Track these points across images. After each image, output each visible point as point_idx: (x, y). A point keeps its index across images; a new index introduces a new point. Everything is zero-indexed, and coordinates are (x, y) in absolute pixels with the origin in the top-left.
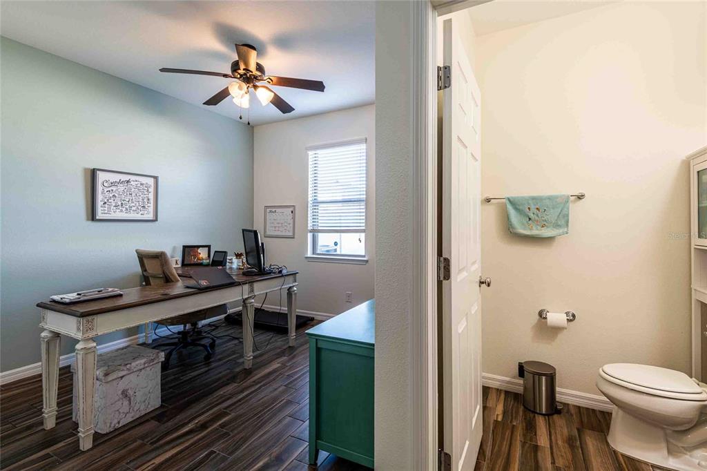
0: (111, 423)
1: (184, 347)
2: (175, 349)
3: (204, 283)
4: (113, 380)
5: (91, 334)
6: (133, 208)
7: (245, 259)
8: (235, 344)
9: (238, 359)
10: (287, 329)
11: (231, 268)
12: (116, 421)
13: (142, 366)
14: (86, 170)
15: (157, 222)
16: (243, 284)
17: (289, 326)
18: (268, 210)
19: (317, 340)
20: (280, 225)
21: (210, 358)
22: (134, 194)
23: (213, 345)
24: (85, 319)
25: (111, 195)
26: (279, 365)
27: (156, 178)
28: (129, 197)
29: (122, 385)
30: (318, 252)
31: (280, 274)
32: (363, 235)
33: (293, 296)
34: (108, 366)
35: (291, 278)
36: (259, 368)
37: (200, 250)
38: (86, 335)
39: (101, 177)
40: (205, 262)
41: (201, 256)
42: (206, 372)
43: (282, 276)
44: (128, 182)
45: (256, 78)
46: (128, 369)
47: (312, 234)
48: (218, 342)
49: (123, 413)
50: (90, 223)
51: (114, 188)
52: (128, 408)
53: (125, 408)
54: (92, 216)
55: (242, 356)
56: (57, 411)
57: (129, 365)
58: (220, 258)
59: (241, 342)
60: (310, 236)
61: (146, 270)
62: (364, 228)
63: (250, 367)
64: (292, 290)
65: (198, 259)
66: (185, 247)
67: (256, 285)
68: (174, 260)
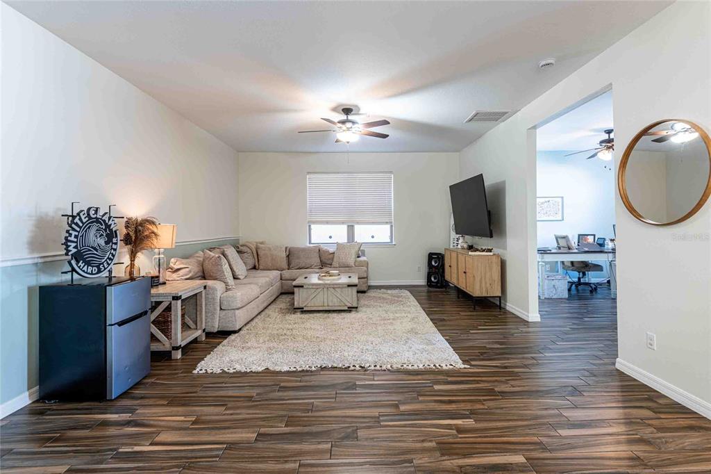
4: (550, 280)
5: (543, 260)
6: (552, 214)
15: (563, 221)
22: (552, 207)
25: (542, 209)
27: (562, 198)
28: (549, 209)
29: (553, 283)
37: (589, 237)
40: (592, 243)
41: (589, 240)
44: (549, 201)
49: (554, 294)
51: (543, 205)
58: (601, 242)
61: (559, 244)
65: (587, 242)
66: (579, 235)
68: (574, 242)
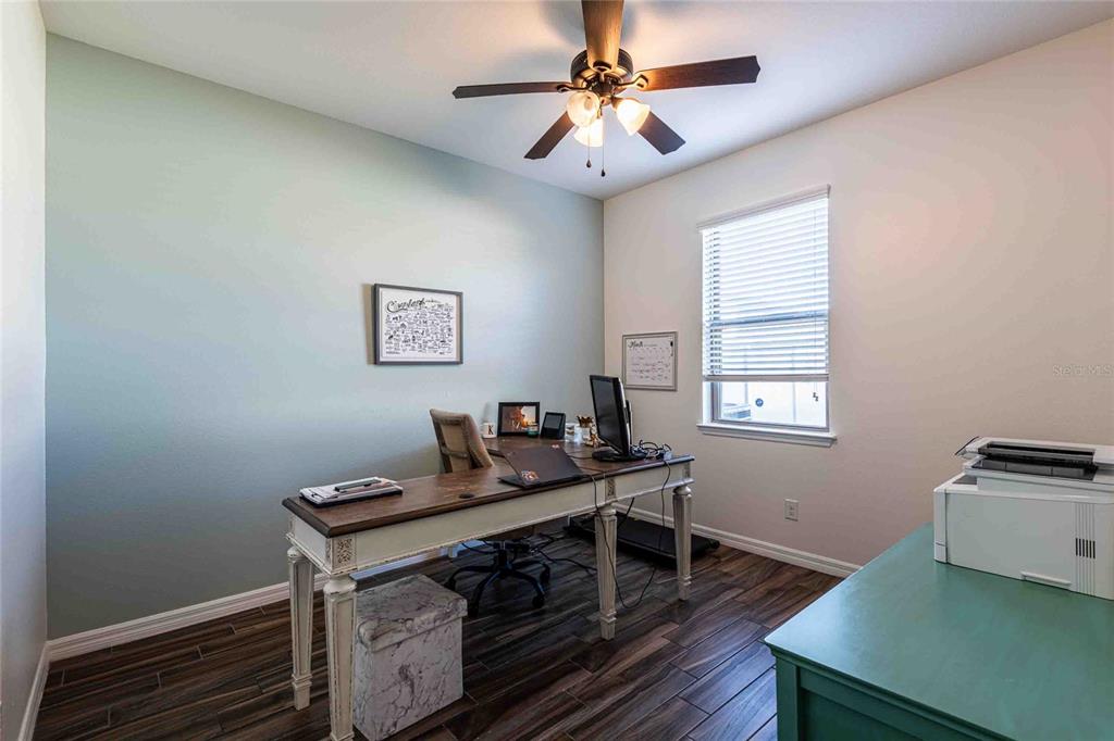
0: (383, 724)
1: (501, 577)
2: (487, 580)
3: (530, 477)
4: (385, 648)
5: (344, 569)
6: (430, 344)
7: (595, 428)
8: (582, 579)
9: (591, 613)
10: (675, 560)
11: (572, 443)
12: (389, 722)
13: (431, 626)
14: (365, 286)
15: (461, 366)
16: (596, 480)
17: (678, 556)
18: (629, 342)
19: (798, 668)
20: (650, 367)
21: (542, 604)
22: (429, 322)
23: (546, 576)
24: (336, 540)
25: (399, 325)
26: (665, 642)
27: (459, 295)
28: (423, 326)
29: (399, 657)
30: (723, 417)
31: (658, 460)
32: (821, 387)
33: (685, 503)
34: (380, 619)
35: (680, 470)
36: (629, 641)
37: (524, 411)
38: (338, 570)
39: (386, 296)
40: (532, 430)
41: (525, 420)
42: (537, 632)
43: (665, 465)
44: (421, 302)
45: (616, 81)
46: (409, 630)
47: (709, 383)
48: (555, 569)
49: (403, 707)
50: (372, 367)
51: (402, 314)
52: (409, 699)
53: (405, 700)
54: (375, 359)
55: (596, 608)
56: (311, 680)
57: (410, 622)
59: (592, 576)
60: (706, 386)
61: (444, 444)
62: (823, 372)
63: (612, 636)
64: (682, 492)
65: (522, 425)
66: (502, 405)
67: (618, 481)
68: (486, 426)
